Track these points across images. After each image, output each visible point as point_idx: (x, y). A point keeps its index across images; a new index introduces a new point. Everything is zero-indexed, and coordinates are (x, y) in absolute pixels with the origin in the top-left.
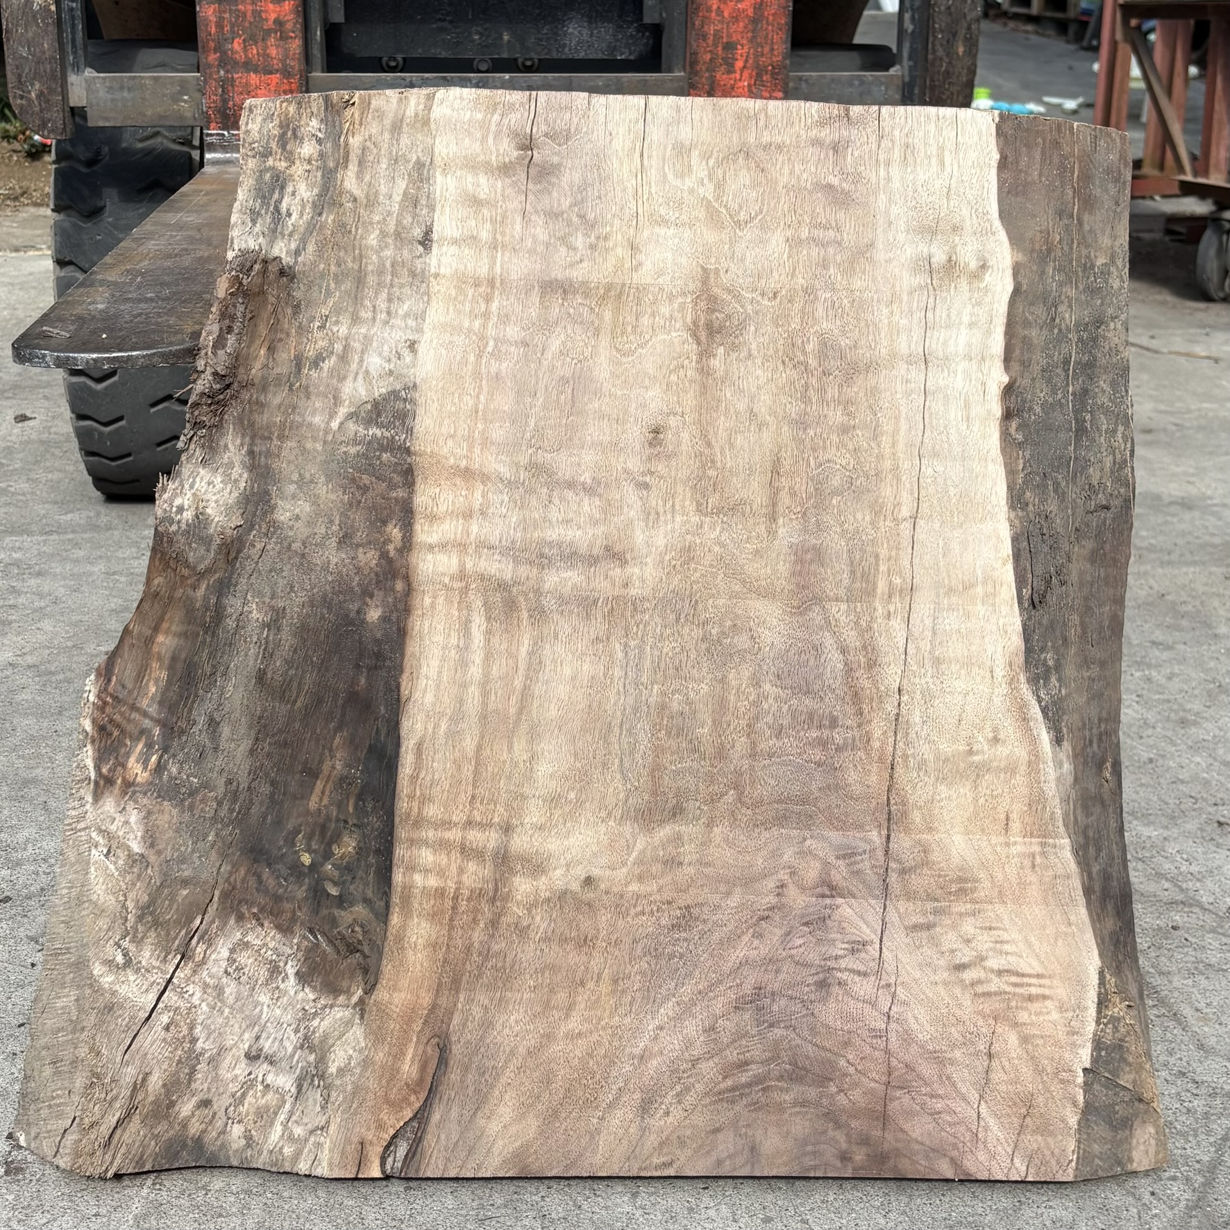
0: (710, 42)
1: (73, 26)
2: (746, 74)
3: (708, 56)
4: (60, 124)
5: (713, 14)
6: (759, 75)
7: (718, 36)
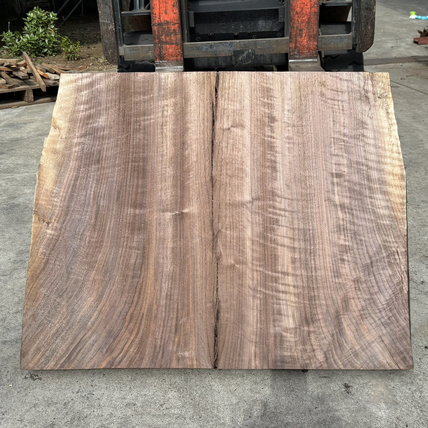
0: (295, 29)
1: (120, 33)
2: (306, 38)
3: (295, 33)
4: (117, 61)
5: (296, 21)
6: (310, 38)
7: (297, 27)
